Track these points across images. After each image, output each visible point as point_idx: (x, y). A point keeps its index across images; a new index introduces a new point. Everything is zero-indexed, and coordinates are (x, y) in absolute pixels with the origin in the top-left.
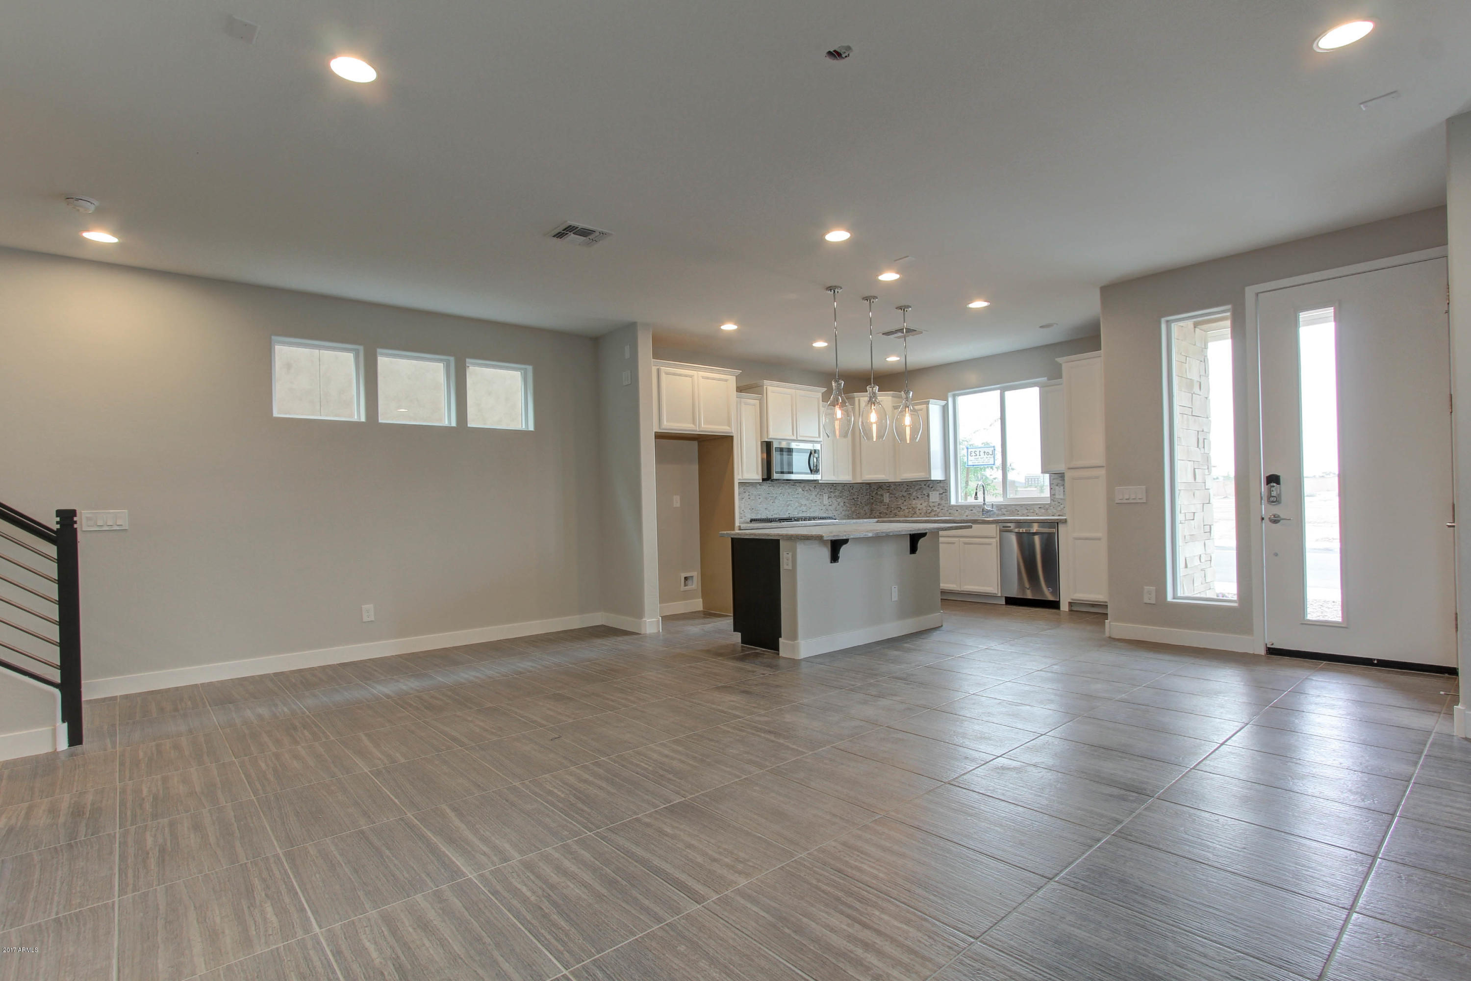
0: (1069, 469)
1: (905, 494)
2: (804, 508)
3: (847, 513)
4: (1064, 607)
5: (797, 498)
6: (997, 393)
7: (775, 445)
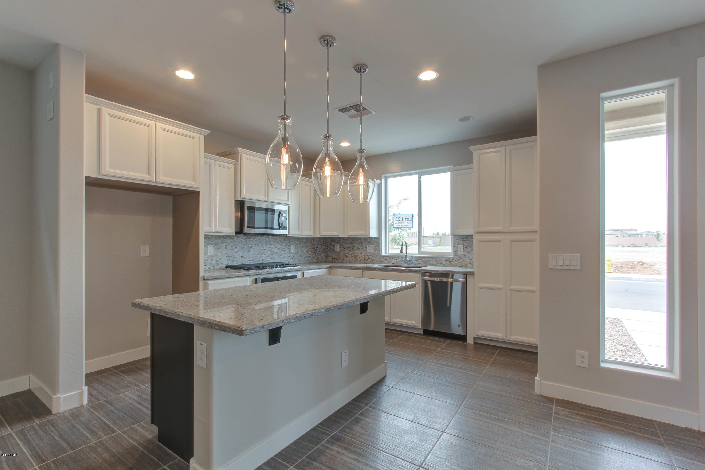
0: (477, 233)
1: (350, 246)
2: (275, 256)
3: (309, 258)
4: (470, 340)
5: (270, 248)
6: (416, 177)
7: (246, 205)
